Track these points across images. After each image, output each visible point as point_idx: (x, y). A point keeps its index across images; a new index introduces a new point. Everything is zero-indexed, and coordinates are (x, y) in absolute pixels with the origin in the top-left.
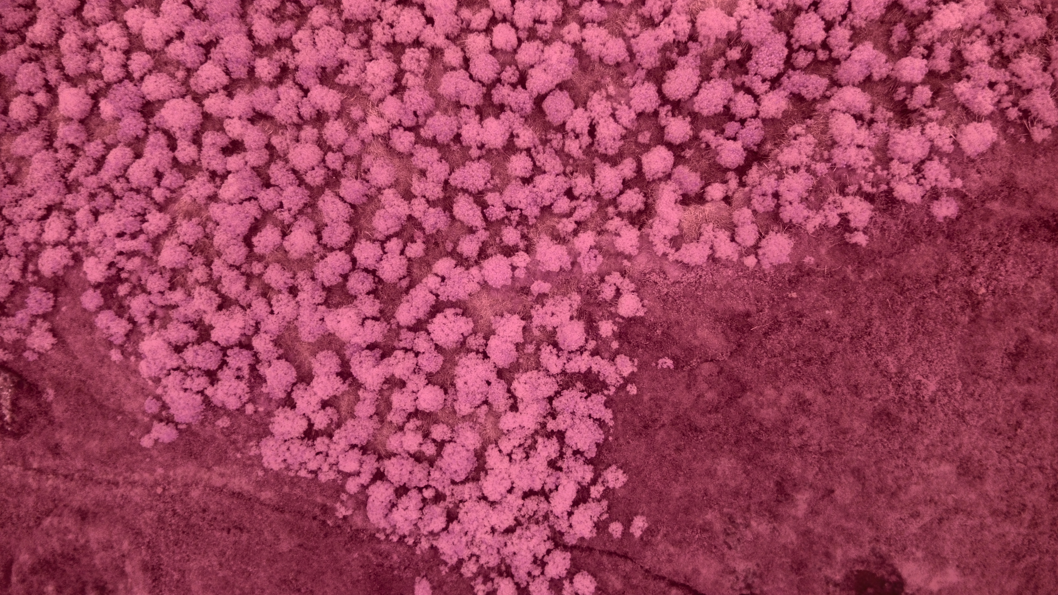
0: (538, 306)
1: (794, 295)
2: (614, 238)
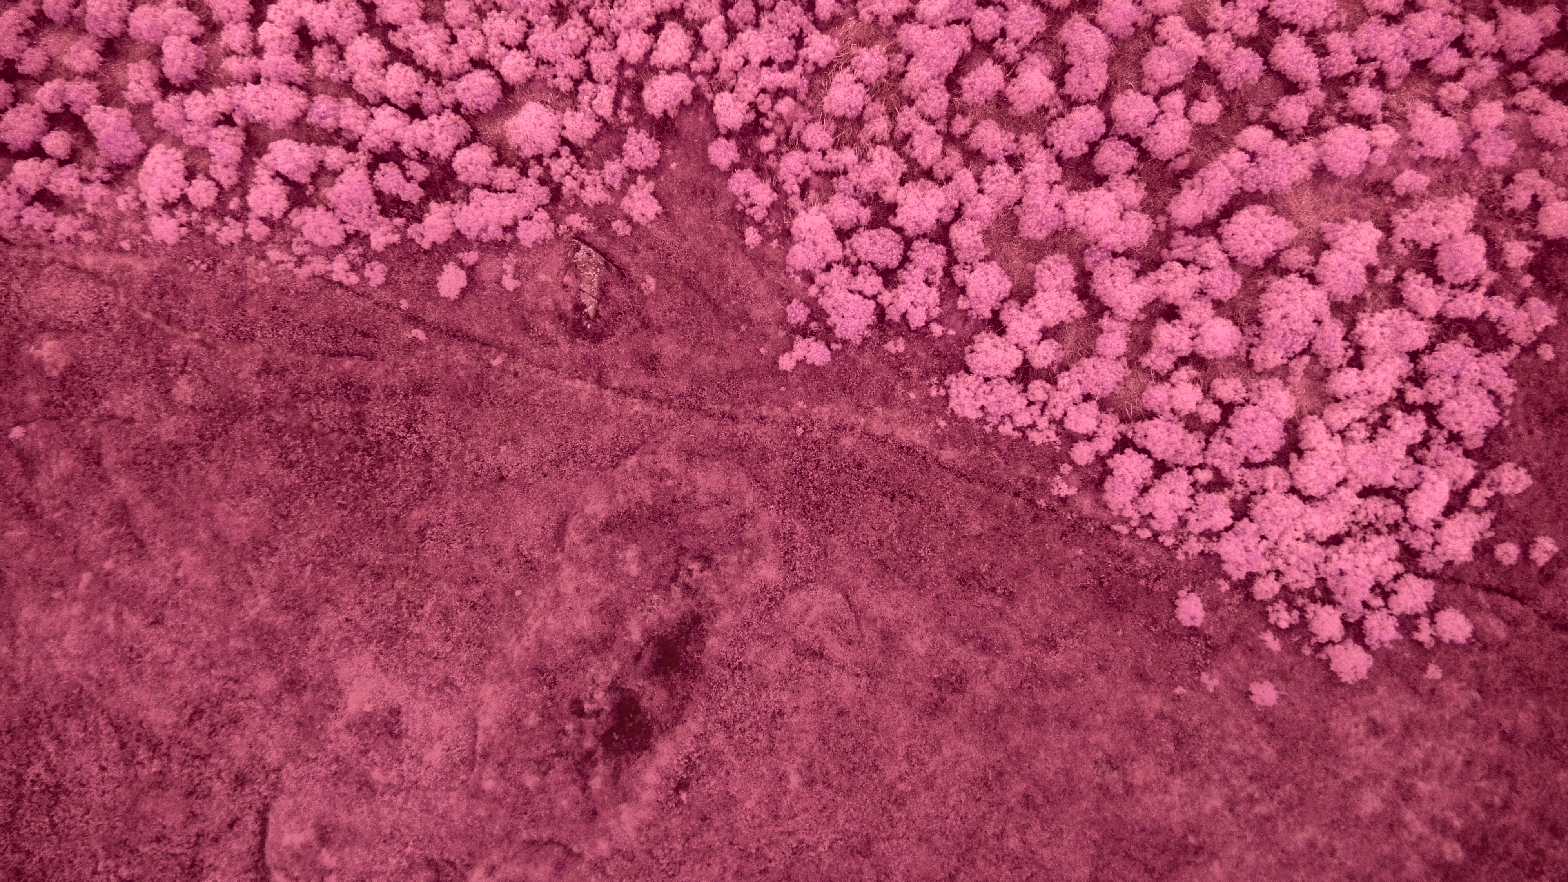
0: (1406, 211)
2: (1532, 117)
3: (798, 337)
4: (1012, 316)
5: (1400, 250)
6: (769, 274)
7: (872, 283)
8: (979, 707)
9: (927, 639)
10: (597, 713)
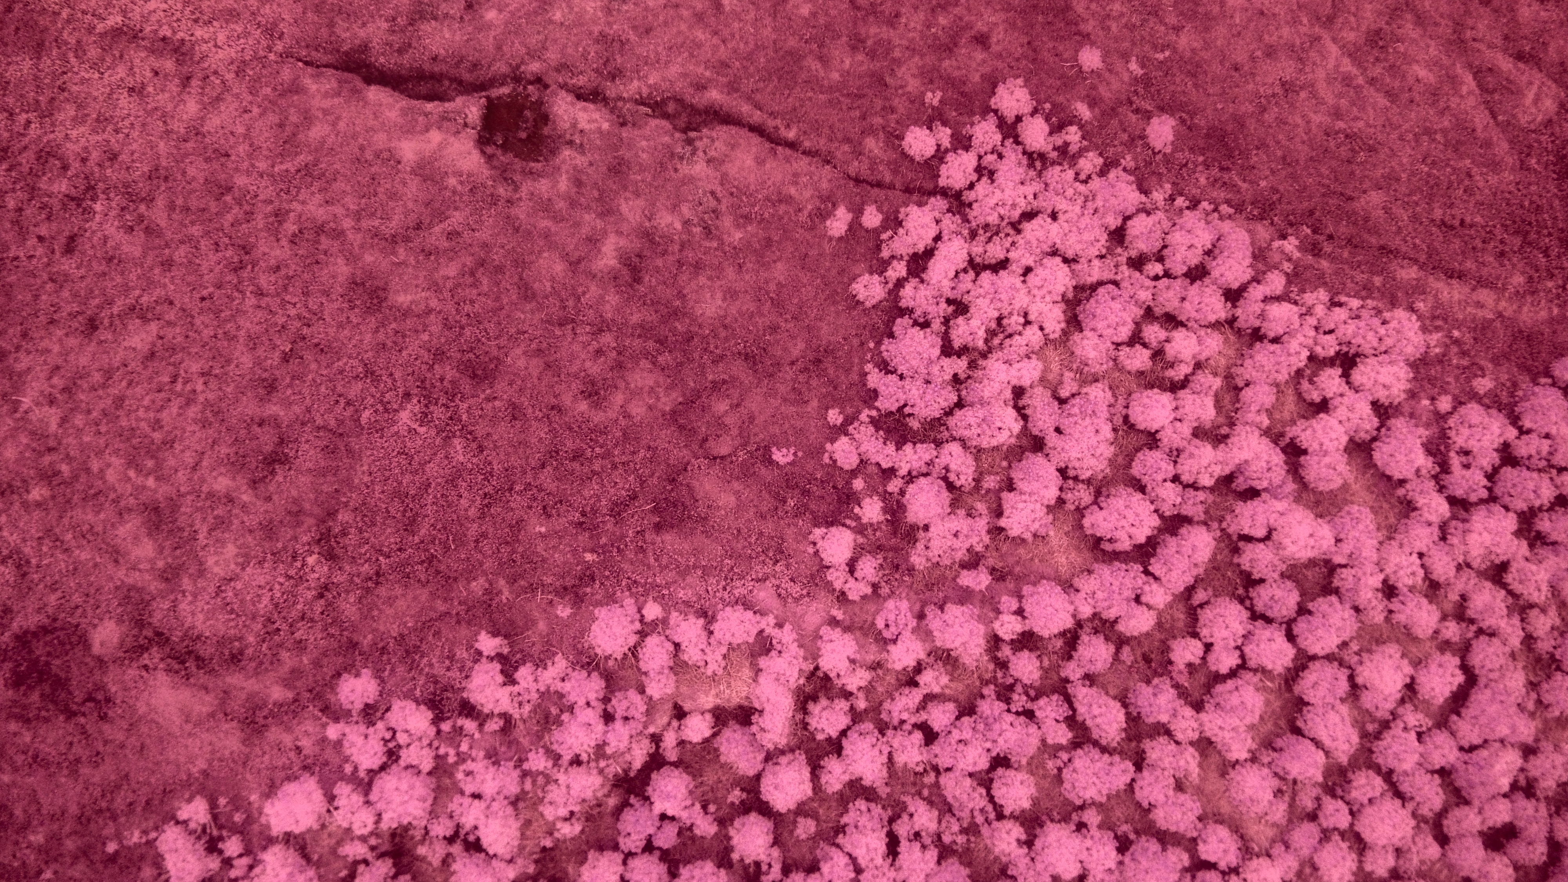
0: (979, 548)
1: (589, 557)
2: (858, 657)
4: (1367, 421)
5: (981, 508)
7: (1524, 448)
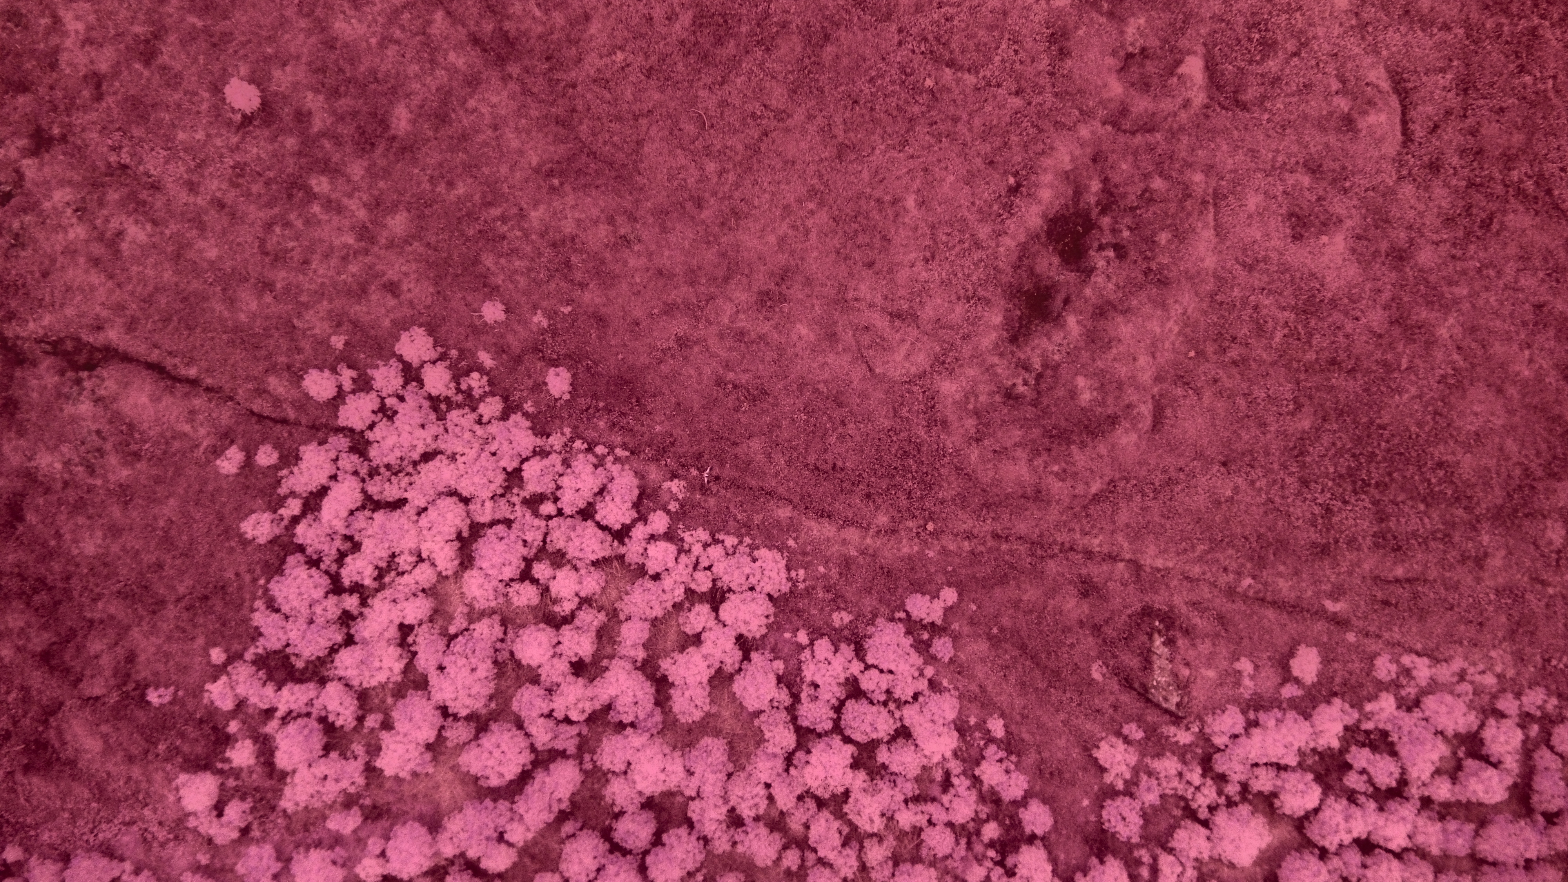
0: (352, 790)
3: (939, 622)
4: (732, 656)
5: (358, 748)
6: (974, 688)
7: (870, 682)
8: (744, 280)
9: (795, 337)
10: (1101, 248)
